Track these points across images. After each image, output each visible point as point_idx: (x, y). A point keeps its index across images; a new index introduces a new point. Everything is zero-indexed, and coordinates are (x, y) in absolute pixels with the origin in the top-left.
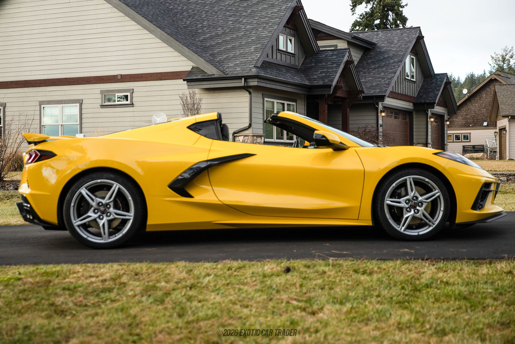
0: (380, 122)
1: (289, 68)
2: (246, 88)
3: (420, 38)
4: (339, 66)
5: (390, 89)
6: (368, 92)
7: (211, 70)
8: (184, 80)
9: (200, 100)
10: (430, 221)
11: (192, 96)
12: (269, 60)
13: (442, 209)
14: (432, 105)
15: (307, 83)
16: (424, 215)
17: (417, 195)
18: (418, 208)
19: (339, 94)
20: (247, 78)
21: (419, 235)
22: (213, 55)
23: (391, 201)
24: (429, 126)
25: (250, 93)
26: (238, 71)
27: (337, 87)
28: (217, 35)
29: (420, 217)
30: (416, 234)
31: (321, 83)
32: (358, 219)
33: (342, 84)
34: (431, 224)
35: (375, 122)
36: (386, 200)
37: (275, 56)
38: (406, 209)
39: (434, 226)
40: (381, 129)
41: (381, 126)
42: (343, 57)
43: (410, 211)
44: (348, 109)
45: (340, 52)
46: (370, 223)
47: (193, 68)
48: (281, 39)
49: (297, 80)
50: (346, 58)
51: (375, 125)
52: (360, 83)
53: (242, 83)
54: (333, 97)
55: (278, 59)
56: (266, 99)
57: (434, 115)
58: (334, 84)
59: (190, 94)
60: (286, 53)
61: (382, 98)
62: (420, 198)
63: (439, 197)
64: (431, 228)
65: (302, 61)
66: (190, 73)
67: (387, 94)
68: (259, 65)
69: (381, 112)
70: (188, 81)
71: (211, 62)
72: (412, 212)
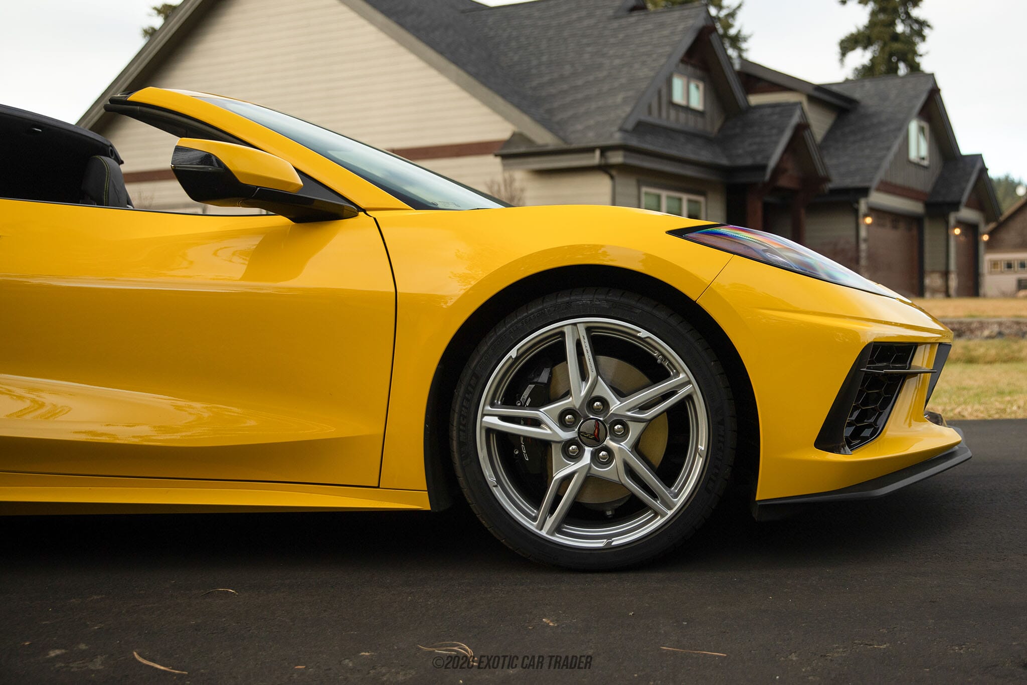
0: (863, 233)
1: (691, 136)
2: (604, 169)
3: (935, 92)
4: (781, 131)
5: (880, 176)
6: (837, 181)
7: (543, 138)
8: (496, 155)
9: (522, 190)
10: (654, 496)
11: (509, 183)
12: (653, 119)
13: (702, 447)
14: (955, 206)
15: (724, 162)
16: (630, 472)
17: (604, 391)
18: (609, 443)
19: (784, 182)
20: (604, 150)
21: (609, 550)
22: (550, 112)
23: (504, 418)
24: (952, 243)
25: (612, 177)
26: (591, 138)
27: (778, 170)
28: (562, 78)
29: (614, 478)
30: (600, 544)
31: (748, 161)
32: (378, 487)
33: (790, 165)
34: (658, 504)
35: (853, 233)
36: (483, 415)
37: (664, 114)
38: (560, 446)
39: (670, 513)
40: (863, 246)
41: (865, 240)
42: (791, 116)
43: (577, 457)
44: (803, 211)
45: (786, 109)
46: (421, 502)
47: (514, 135)
48: (678, 84)
49: (705, 155)
50: (795, 120)
51: (853, 240)
52: (823, 164)
53: (595, 159)
54: (772, 187)
55: (671, 119)
56: (644, 189)
57: (960, 223)
58: (773, 163)
59: (505, 181)
60: (687, 109)
61: (864, 192)
62: (616, 405)
63: (689, 397)
64: (658, 522)
65: (718, 124)
66: (506, 143)
67: (875, 184)
68: (630, 126)
69: (866, 216)
70: (504, 157)
71: (546, 123)
72: (587, 458)
